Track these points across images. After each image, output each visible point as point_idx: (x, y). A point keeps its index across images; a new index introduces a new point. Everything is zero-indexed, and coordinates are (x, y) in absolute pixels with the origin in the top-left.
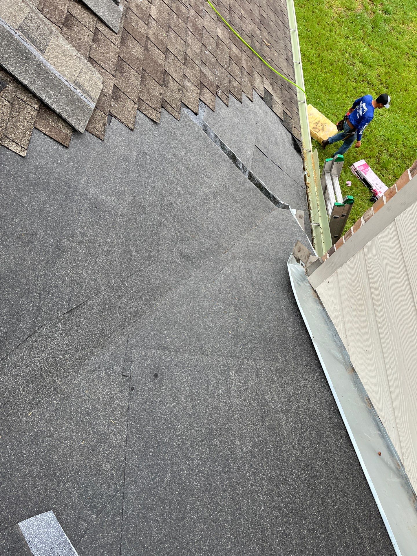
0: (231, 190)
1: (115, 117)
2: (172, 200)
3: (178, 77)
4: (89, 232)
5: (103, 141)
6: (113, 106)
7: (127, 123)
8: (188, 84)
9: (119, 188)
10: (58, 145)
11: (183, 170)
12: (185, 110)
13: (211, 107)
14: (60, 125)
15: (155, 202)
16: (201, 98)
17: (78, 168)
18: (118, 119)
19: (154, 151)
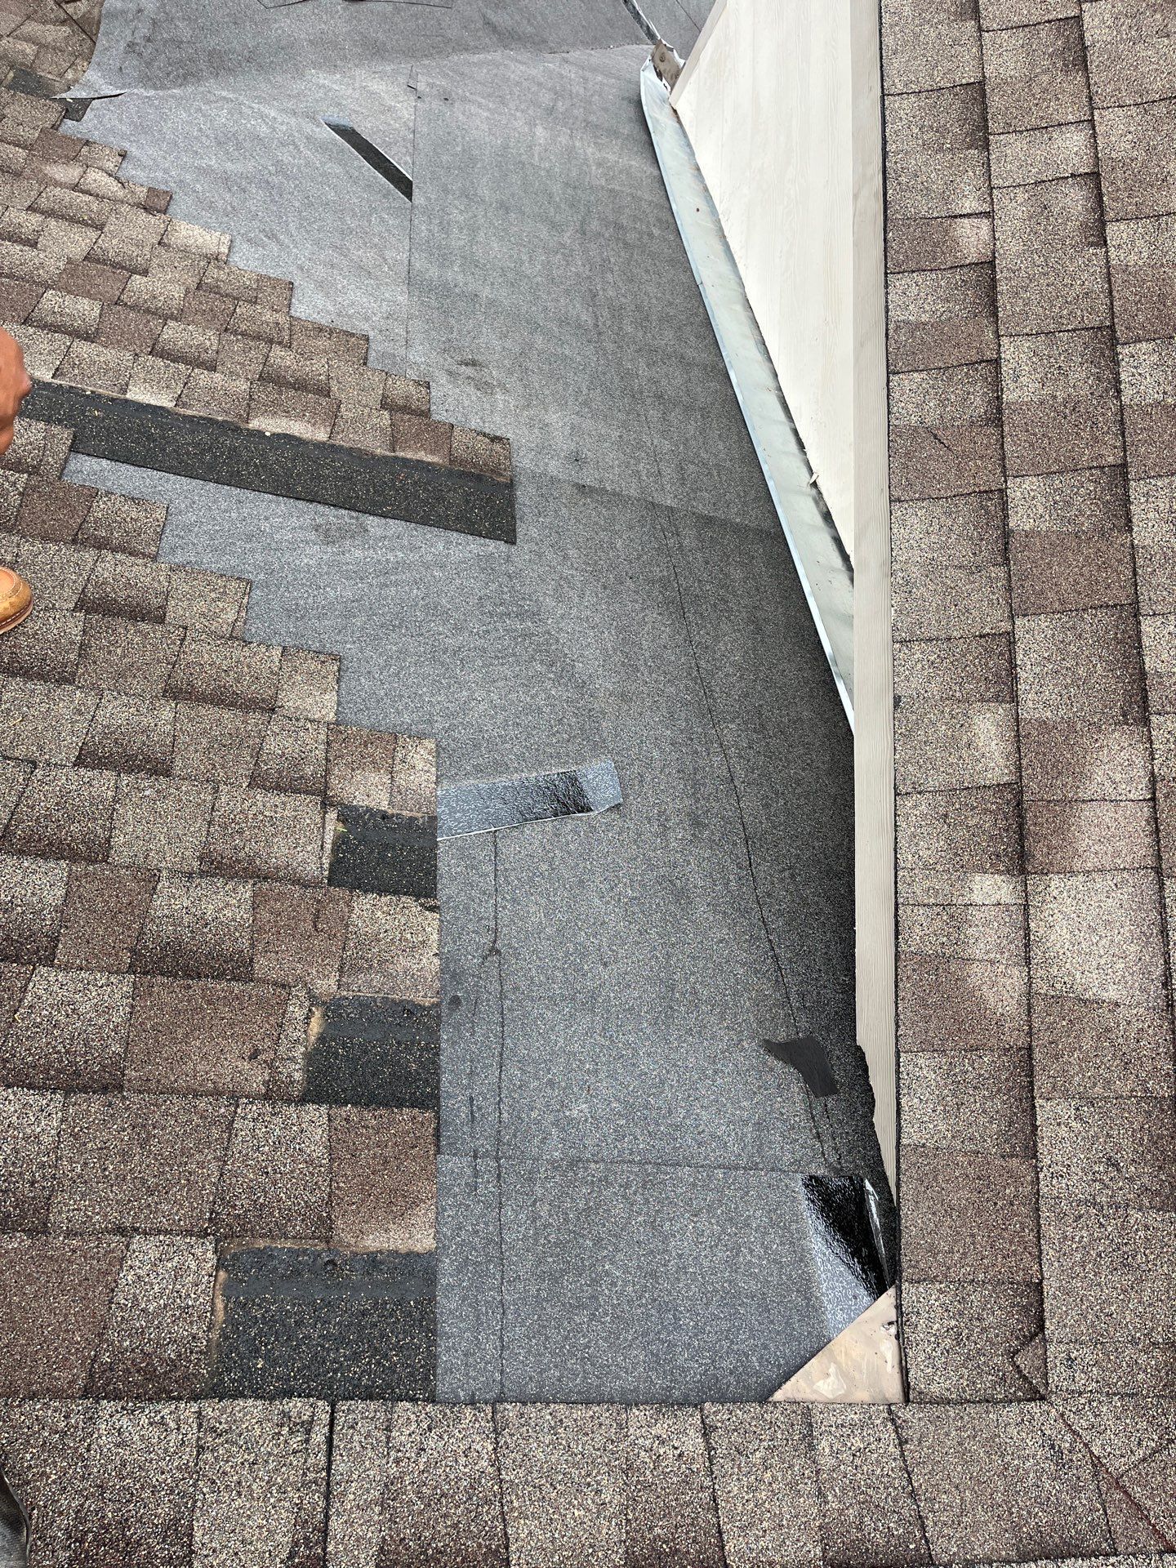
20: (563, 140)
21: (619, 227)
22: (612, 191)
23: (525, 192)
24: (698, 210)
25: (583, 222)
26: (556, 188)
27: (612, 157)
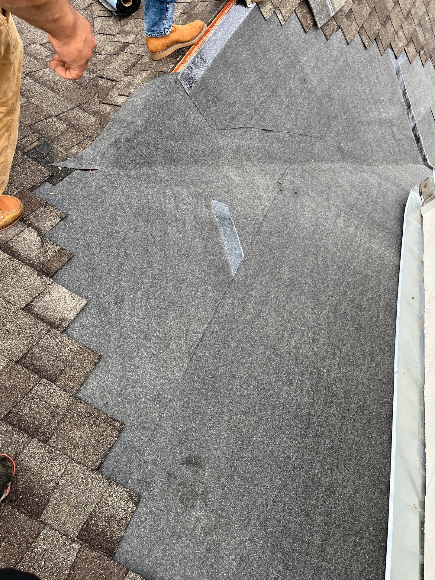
0: (394, 128)
1: (342, 29)
2: (350, 107)
3: (396, 25)
4: (294, 93)
5: (327, 40)
6: (344, 21)
7: (347, 37)
8: (400, 33)
9: (323, 77)
10: (302, 28)
11: (368, 91)
12: (390, 50)
13: (410, 59)
14: (308, 17)
15: (339, 101)
16: (406, 49)
17: (306, 49)
18: (343, 31)
19: (355, 67)
20: (351, 230)
21: (360, 309)
22: (366, 275)
23: (312, 272)
24: (413, 298)
25: (339, 302)
26: (331, 270)
27: (375, 247)
